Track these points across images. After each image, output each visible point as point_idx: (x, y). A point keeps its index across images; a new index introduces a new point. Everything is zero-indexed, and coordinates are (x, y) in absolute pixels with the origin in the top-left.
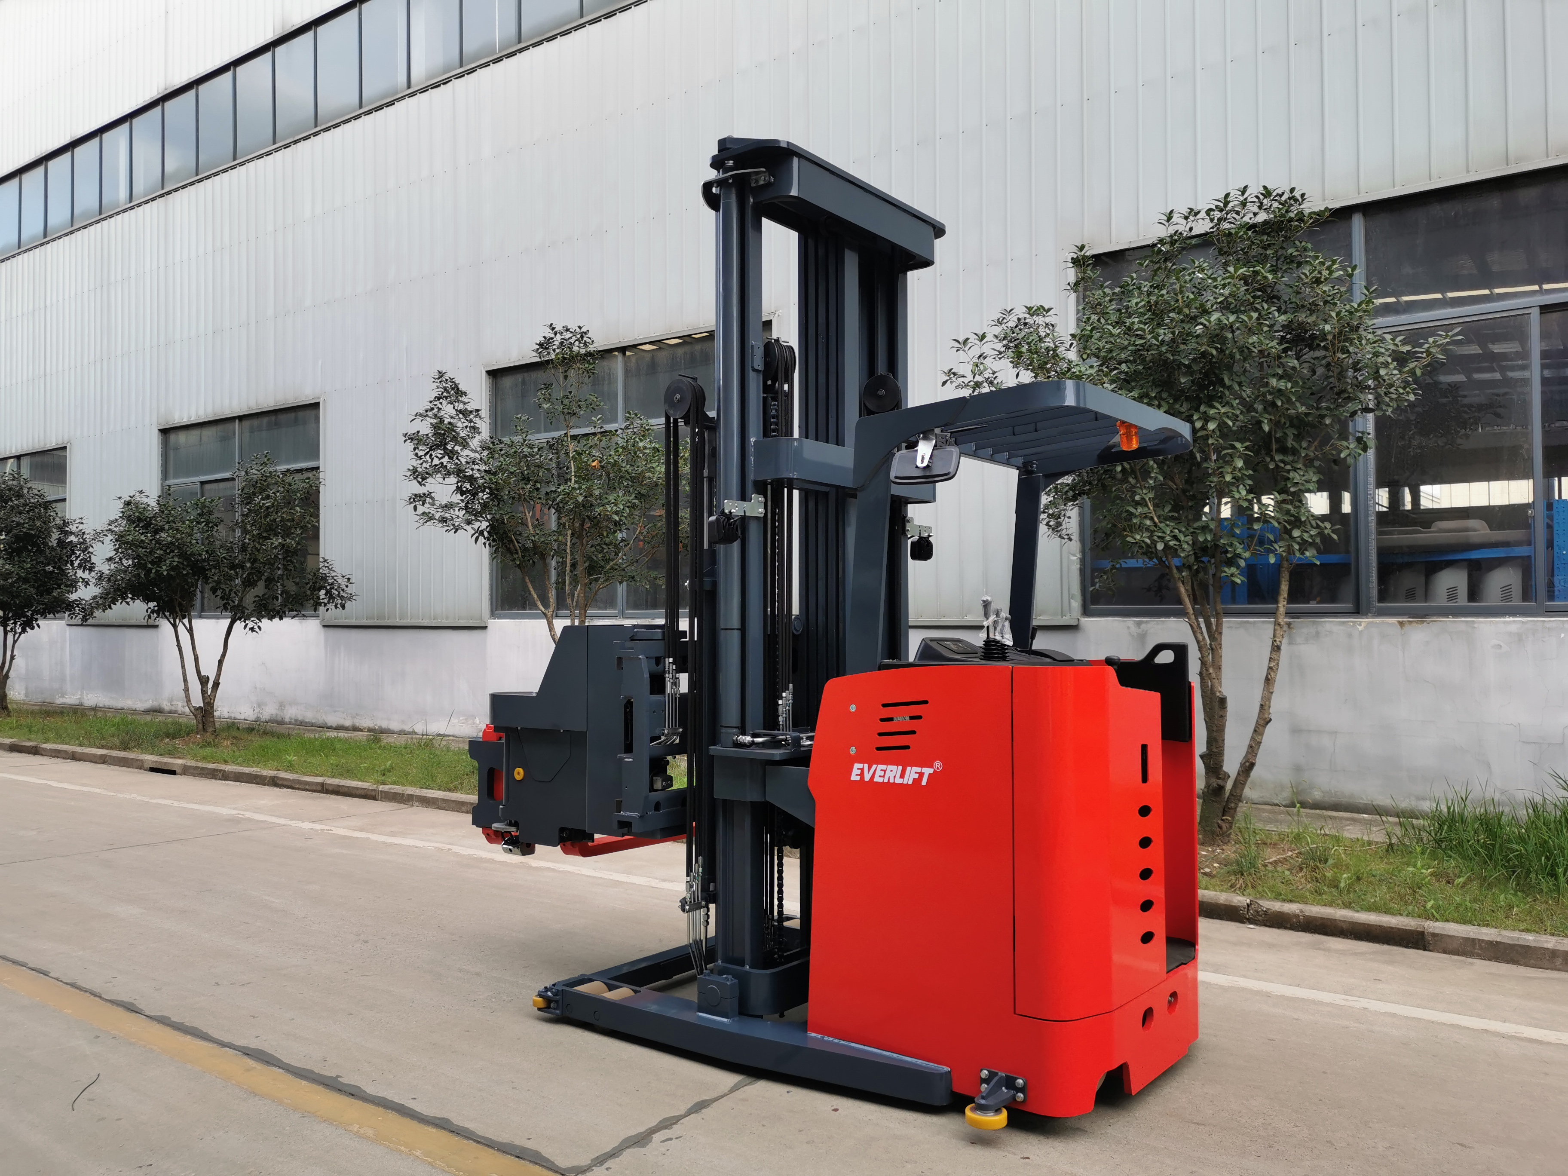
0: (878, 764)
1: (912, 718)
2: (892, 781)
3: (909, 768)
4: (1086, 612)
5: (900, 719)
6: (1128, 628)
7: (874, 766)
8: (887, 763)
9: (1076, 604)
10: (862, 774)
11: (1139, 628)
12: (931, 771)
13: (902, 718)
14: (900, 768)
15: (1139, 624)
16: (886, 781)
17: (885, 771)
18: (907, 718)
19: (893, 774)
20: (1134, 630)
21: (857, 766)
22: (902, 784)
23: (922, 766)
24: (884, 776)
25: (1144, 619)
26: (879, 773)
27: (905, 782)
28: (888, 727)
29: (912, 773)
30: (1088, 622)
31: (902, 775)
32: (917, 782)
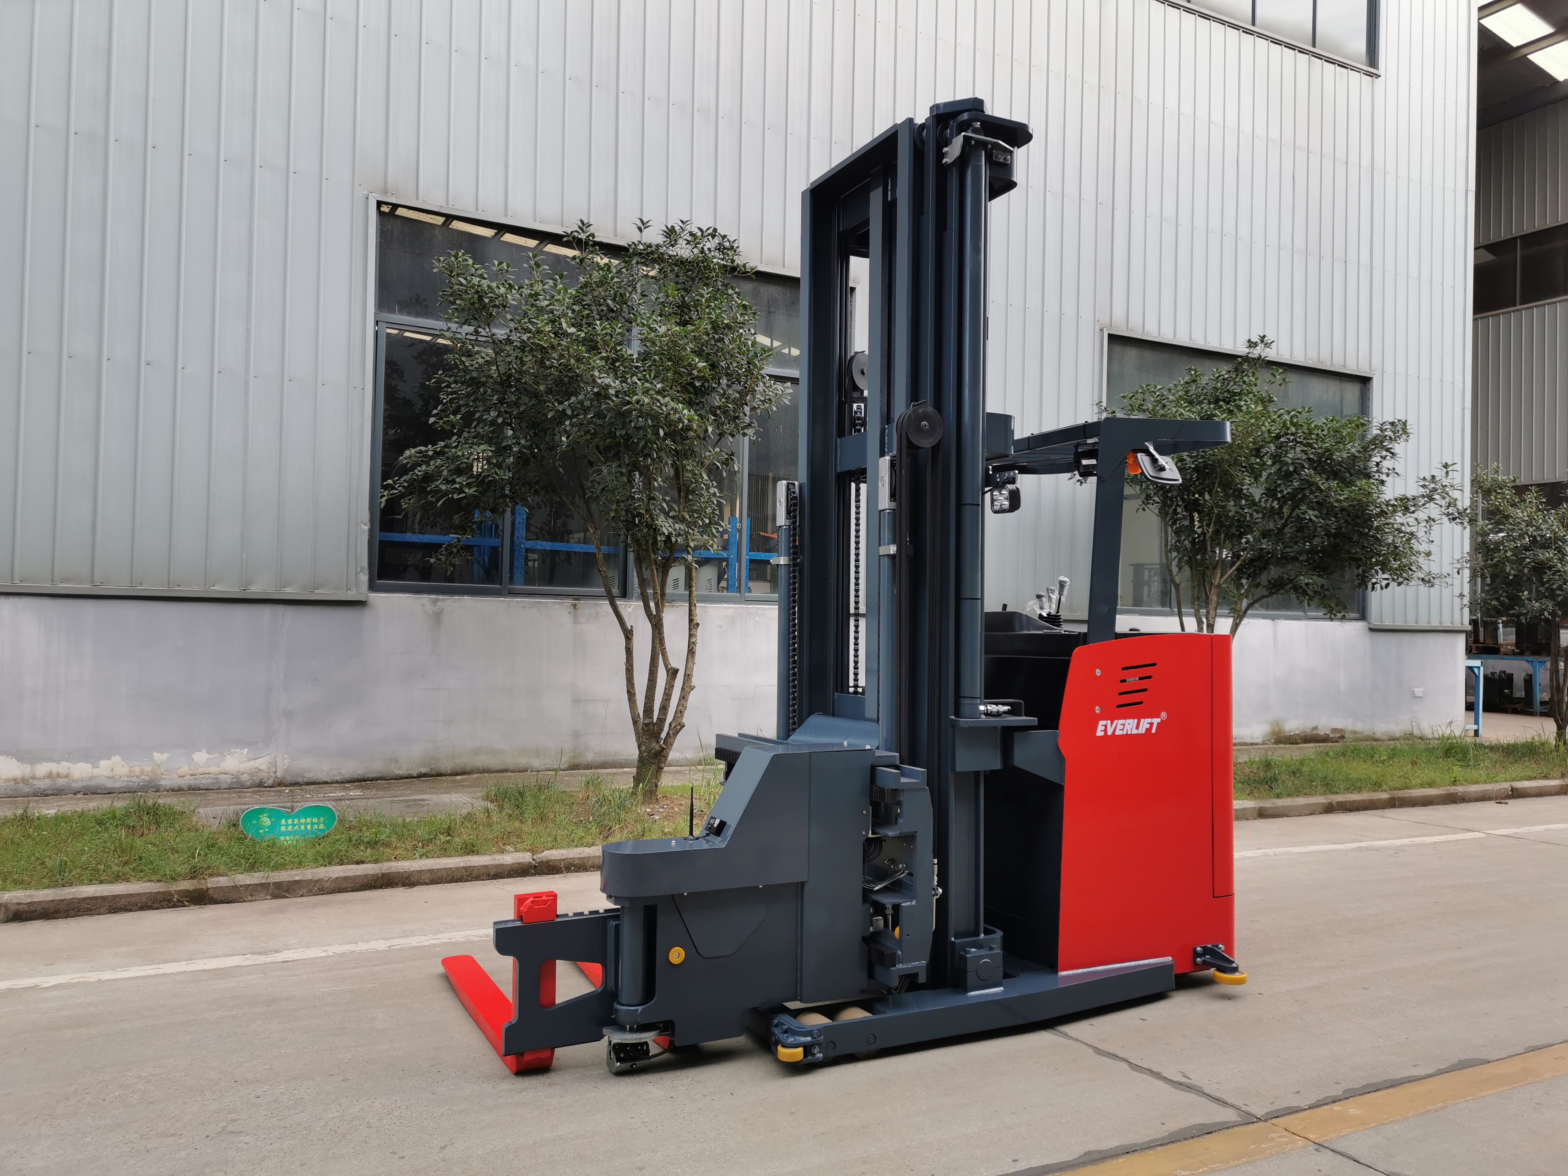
0: (1118, 719)
1: (1140, 679)
2: (1129, 733)
3: (1142, 720)
4: (372, 587)
5: (1132, 679)
6: (423, 605)
7: (1116, 722)
8: (1126, 718)
9: (364, 578)
10: (1105, 731)
11: (436, 606)
12: (1159, 720)
13: (1133, 679)
14: (1136, 720)
15: (435, 602)
16: (1125, 733)
17: (1124, 725)
18: (1137, 679)
19: (1130, 726)
20: (430, 607)
21: (1102, 723)
22: (1138, 734)
23: (1152, 718)
24: (1123, 730)
25: (441, 597)
26: (1120, 727)
27: (1140, 732)
28: (1124, 688)
29: (1145, 724)
30: (379, 599)
31: (1137, 728)
32: (1148, 730)
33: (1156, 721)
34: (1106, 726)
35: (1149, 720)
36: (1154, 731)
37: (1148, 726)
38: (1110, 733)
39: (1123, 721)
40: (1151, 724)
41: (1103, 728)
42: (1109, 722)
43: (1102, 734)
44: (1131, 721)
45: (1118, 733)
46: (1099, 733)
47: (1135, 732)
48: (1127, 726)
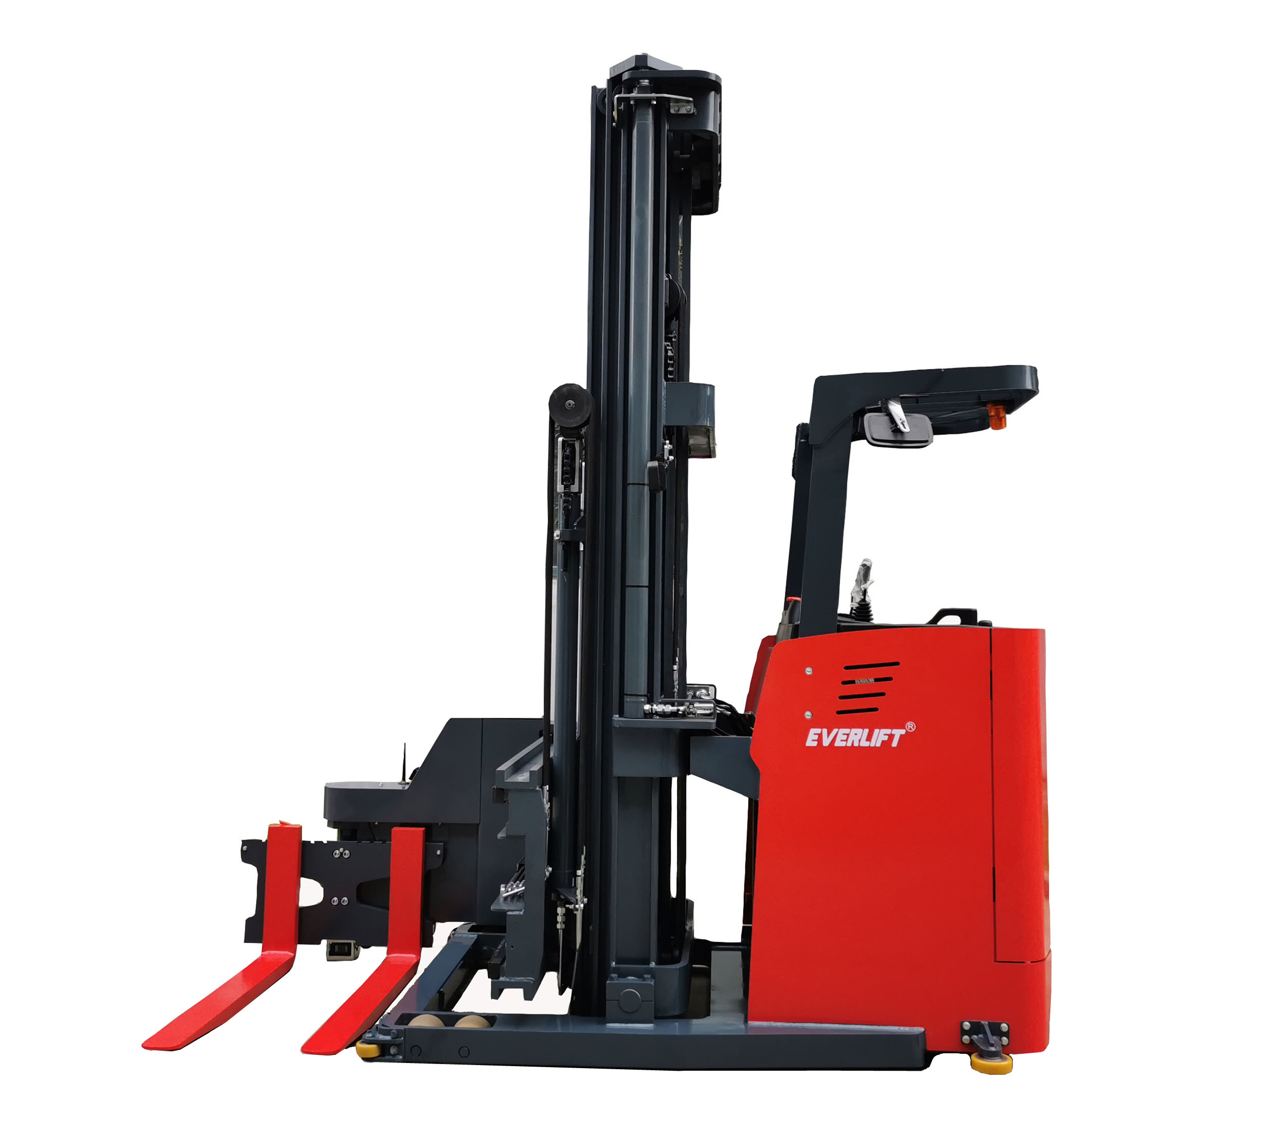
0: (839, 728)
2: (856, 744)
3: (876, 731)
7: (835, 731)
10: (820, 740)
12: (903, 732)
13: (865, 681)
14: (867, 731)
16: (849, 744)
17: (848, 735)
18: (872, 680)
19: (858, 737)
21: (814, 731)
22: (869, 747)
23: (892, 727)
24: (846, 741)
26: (841, 737)
27: (872, 745)
28: (849, 690)
29: (880, 736)
31: (869, 738)
32: (886, 744)
33: (898, 733)
34: (820, 735)
35: (888, 731)
36: (895, 744)
37: (886, 738)
38: (826, 742)
39: (847, 731)
40: (891, 737)
41: (816, 737)
42: (825, 731)
43: (815, 744)
44: (859, 731)
45: (838, 744)
46: (811, 742)
47: (865, 744)
48: (856, 737)
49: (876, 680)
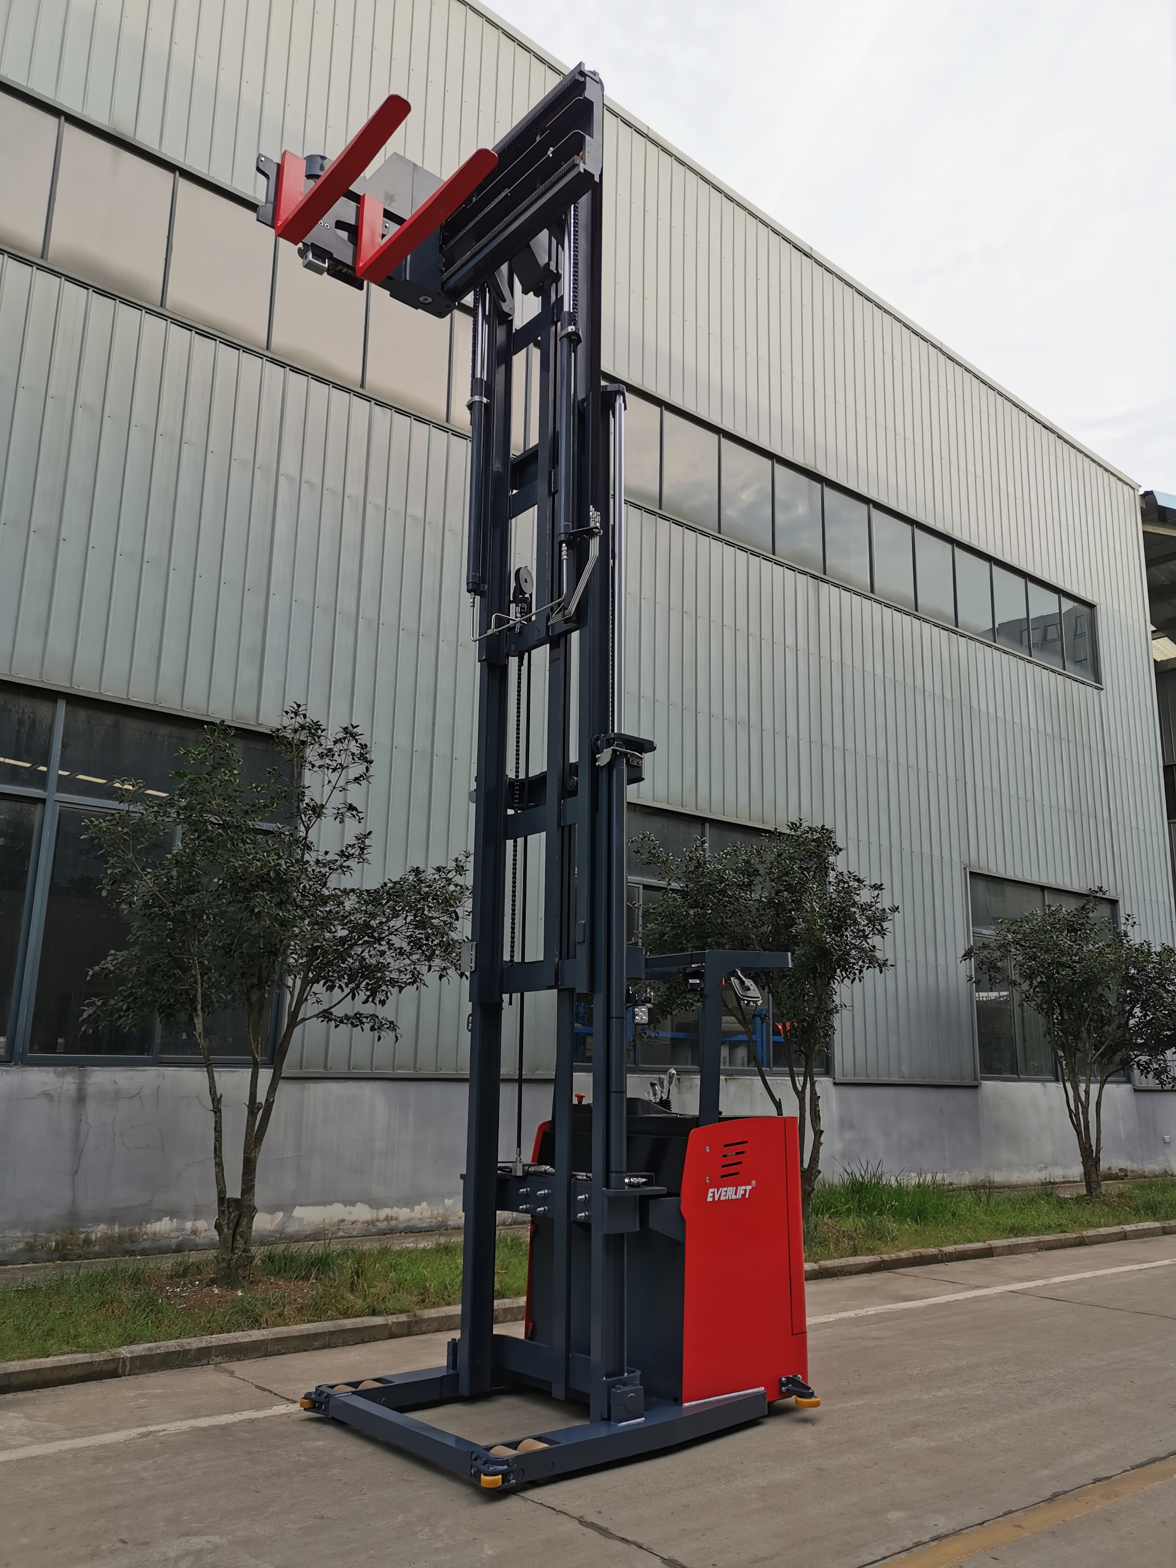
0: (722, 1187)
2: (730, 1198)
3: (739, 1188)
5: (732, 1154)
7: (721, 1189)
8: (727, 1186)
10: (714, 1197)
12: (751, 1188)
14: (735, 1188)
16: (727, 1199)
17: (726, 1192)
18: (735, 1154)
19: (731, 1193)
21: (711, 1190)
23: (746, 1185)
24: (726, 1196)
26: (723, 1193)
27: (737, 1198)
28: (725, 1161)
29: (740, 1191)
31: (736, 1194)
32: (744, 1195)
33: (749, 1188)
34: (714, 1193)
35: (743, 1188)
36: (747, 1196)
37: (743, 1192)
38: (716, 1199)
39: (725, 1189)
40: (745, 1191)
41: (712, 1195)
42: (716, 1189)
43: (711, 1199)
44: (730, 1188)
45: (722, 1198)
46: (709, 1199)
47: (734, 1197)
48: (729, 1193)
49: (737, 1154)
